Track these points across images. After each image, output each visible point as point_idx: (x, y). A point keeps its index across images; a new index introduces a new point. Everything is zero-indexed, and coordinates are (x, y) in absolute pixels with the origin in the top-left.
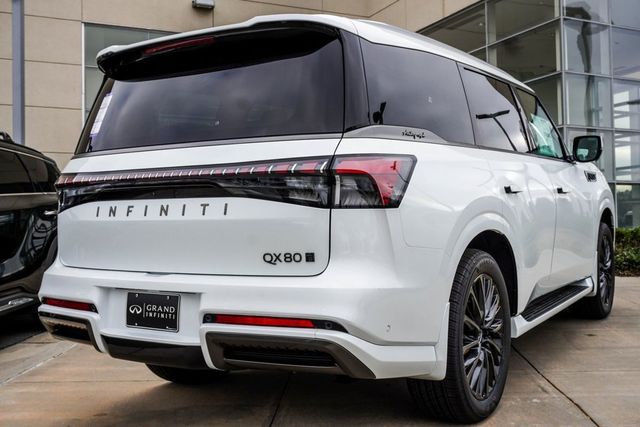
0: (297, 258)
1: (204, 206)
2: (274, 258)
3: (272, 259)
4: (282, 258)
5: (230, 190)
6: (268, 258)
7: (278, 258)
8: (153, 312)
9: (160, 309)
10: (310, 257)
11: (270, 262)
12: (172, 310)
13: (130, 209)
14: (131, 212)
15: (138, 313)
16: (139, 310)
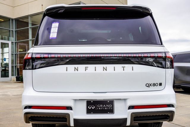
0: (157, 85)
1: (124, 67)
2: (149, 85)
3: (148, 85)
4: (152, 85)
5: (134, 62)
6: (147, 85)
7: (151, 85)
8: (101, 108)
9: (104, 106)
10: (161, 84)
11: (148, 86)
12: (111, 106)
13: (86, 68)
14: (87, 69)
15: (93, 108)
16: (93, 107)
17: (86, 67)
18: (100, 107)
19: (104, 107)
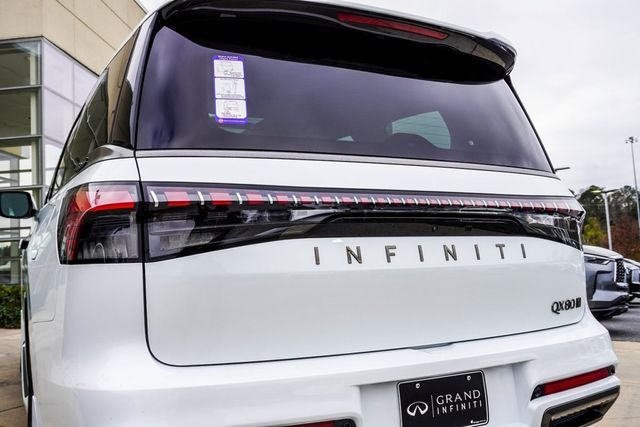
0: (572, 304)
1: (501, 247)
3: (558, 307)
4: (564, 306)
6: (555, 307)
7: (562, 306)
8: (448, 410)
9: (458, 396)
10: (579, 302)
11: (555, 312)
12: (477, 394)
13: (391, 251)
14: (393, 255)
15: (422, 412)
16: (423, 408)
17: (387, 249)
18: (445, 404)
19: (459, 402)
